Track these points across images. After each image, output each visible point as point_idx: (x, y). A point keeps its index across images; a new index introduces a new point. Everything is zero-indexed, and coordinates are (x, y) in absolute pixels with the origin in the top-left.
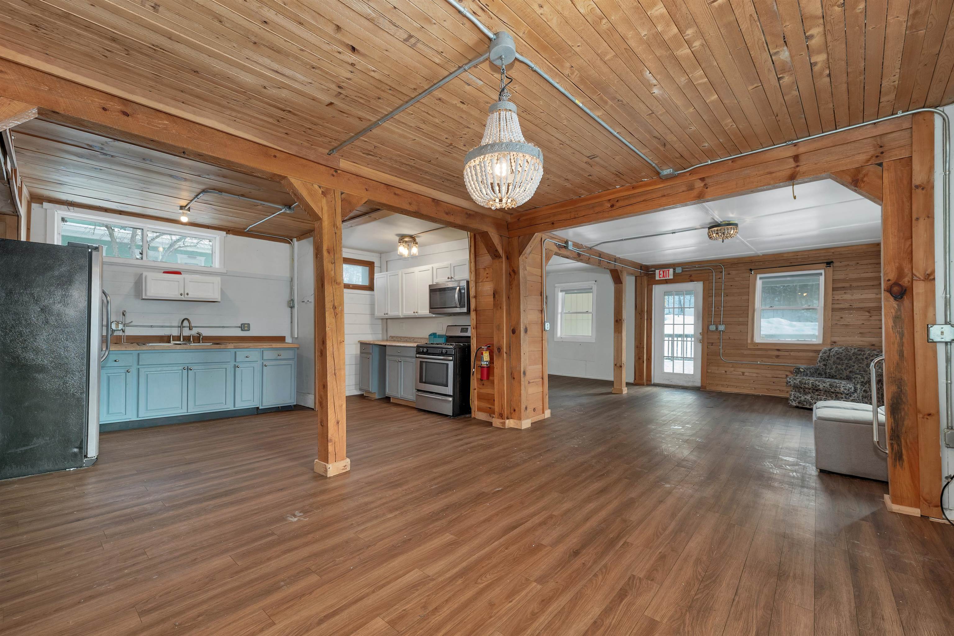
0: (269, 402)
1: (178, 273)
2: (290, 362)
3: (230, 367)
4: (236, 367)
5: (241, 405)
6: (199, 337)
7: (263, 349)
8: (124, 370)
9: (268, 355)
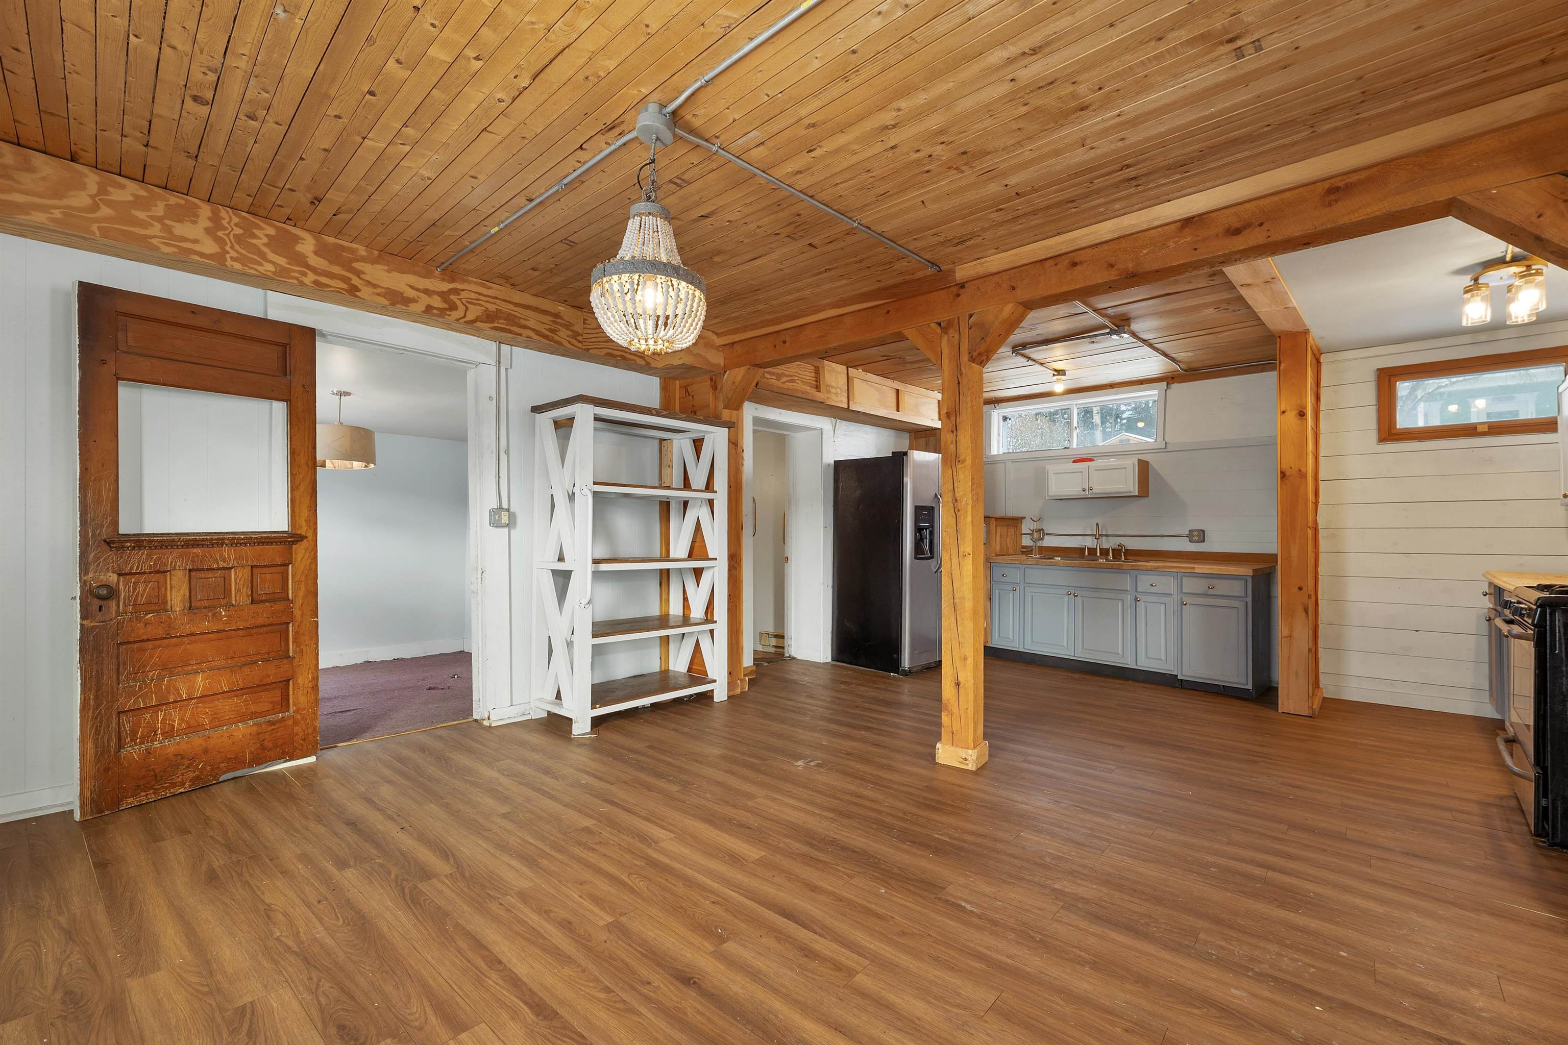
0: (1191, 671)
1: (1091, 460)
2: (1236, 603)
3: (1129, 599)
4: (1136, 600)
5: (1145, 663)
6: (1120, 550)
7: (1182, 574)
8: (1010, 588)
9: (1190, 585)
